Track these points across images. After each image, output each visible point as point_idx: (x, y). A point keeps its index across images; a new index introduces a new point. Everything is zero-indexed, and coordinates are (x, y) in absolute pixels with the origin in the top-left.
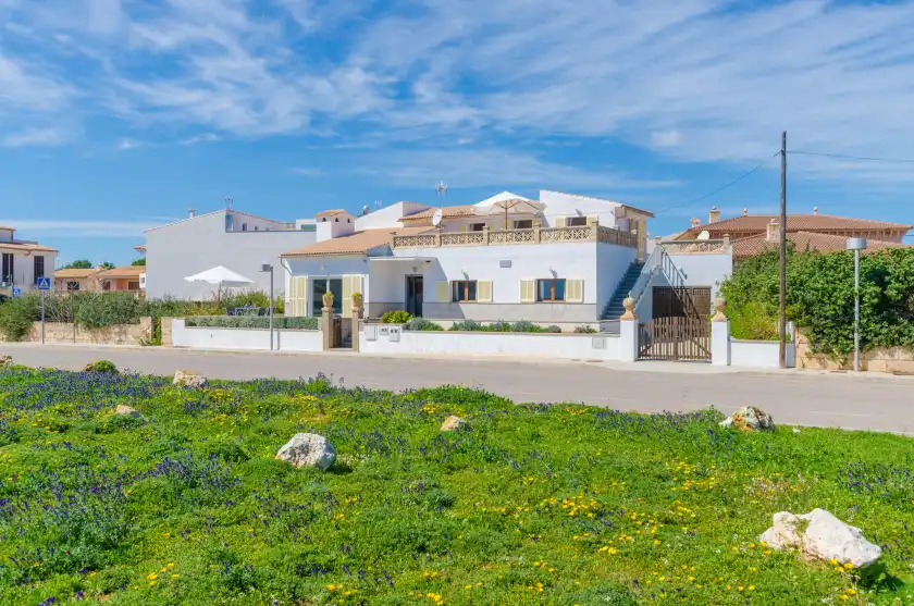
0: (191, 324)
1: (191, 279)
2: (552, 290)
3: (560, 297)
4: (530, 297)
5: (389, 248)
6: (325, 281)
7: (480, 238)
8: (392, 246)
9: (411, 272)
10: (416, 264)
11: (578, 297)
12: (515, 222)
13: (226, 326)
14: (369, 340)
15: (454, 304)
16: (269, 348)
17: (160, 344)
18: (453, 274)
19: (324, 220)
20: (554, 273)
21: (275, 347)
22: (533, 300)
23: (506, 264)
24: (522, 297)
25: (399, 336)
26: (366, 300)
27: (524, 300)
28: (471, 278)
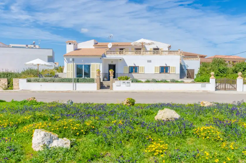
0: (29, 81)
1: (27, 63)
2: (164, 69)
3: (166, 72)
4: (158, 72)
5: (105, 55)
6: (82, 65)
7: (140, 53)
8: (106, 54)
9: (110, 63)
10: (112, 60)
11: (174, 71)
12: (135, 48)
13: (47, 82)
14: (117, 86)
15: (130, 74)
16: (72, 90)
17: (12, 89)
18: (130, 64)
19: (70, 44)
20: (166, 64)
21: (74, 89)
22: (159, 73)
23: (149, 61)
24: (155, 72)
25: (130, 85)
26: (101, 72)
27: (155, 73)
28: (137, 65)
